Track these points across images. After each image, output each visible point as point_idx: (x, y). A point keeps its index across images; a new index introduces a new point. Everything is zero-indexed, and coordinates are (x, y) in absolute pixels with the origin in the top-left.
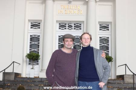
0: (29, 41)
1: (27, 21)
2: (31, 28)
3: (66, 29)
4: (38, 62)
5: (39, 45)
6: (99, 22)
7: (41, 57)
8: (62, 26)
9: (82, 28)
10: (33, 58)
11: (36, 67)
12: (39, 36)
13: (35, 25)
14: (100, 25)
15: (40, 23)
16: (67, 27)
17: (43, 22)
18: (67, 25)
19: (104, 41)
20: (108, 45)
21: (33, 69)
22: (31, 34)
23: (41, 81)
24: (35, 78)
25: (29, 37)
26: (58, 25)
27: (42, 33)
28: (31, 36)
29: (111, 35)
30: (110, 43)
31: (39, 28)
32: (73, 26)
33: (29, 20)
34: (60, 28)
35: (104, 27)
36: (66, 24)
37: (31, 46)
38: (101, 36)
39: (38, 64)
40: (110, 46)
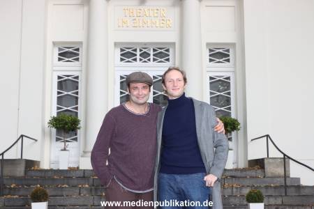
0: (55, 89)
1: (50, 45)
2: (60, 59)
3: (135, 60)
4: (76, 134)
5: (77, 98)
6: (208, 44)
7: (82, 124)
8: (127, 54)
9: (171, 57)
10: (66, 126)
11: (72, 145)
12: (77, 78)
13: (69, 53)
14: (210, 50)
15: (78, 50)
16: (138, 57)
17: (84, 46)
18: (138, 53)
19: (220, 85)
20: (229, 94)
21: (65, 150)
22: (61, 74)
23: (84, 175)
24: (71, 170)
25: (56, 81)
26: (118, 53)
27: (84, 71)
28: (59, 77)
29: (234, 72)
30: (232, 90)
31: (77, 59)
32: (152, 53)
33: (54, 44)
34: (122, 60)
35: (219, 54)
36: (135, 50)
37: (60, 100)
38: (212, 75)
39: (76, 139)
40: (232, 97)
